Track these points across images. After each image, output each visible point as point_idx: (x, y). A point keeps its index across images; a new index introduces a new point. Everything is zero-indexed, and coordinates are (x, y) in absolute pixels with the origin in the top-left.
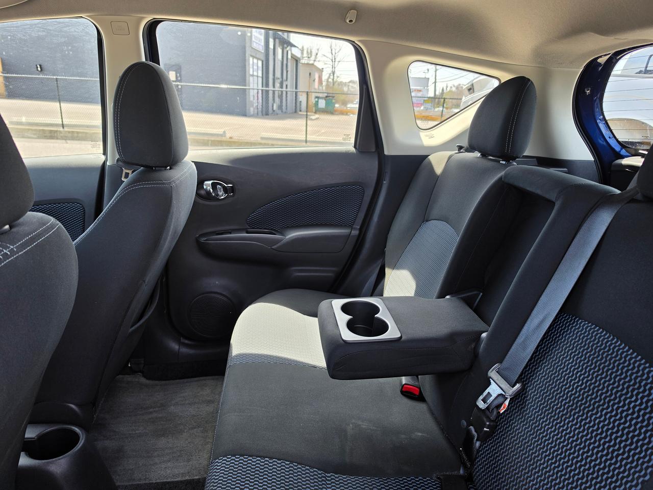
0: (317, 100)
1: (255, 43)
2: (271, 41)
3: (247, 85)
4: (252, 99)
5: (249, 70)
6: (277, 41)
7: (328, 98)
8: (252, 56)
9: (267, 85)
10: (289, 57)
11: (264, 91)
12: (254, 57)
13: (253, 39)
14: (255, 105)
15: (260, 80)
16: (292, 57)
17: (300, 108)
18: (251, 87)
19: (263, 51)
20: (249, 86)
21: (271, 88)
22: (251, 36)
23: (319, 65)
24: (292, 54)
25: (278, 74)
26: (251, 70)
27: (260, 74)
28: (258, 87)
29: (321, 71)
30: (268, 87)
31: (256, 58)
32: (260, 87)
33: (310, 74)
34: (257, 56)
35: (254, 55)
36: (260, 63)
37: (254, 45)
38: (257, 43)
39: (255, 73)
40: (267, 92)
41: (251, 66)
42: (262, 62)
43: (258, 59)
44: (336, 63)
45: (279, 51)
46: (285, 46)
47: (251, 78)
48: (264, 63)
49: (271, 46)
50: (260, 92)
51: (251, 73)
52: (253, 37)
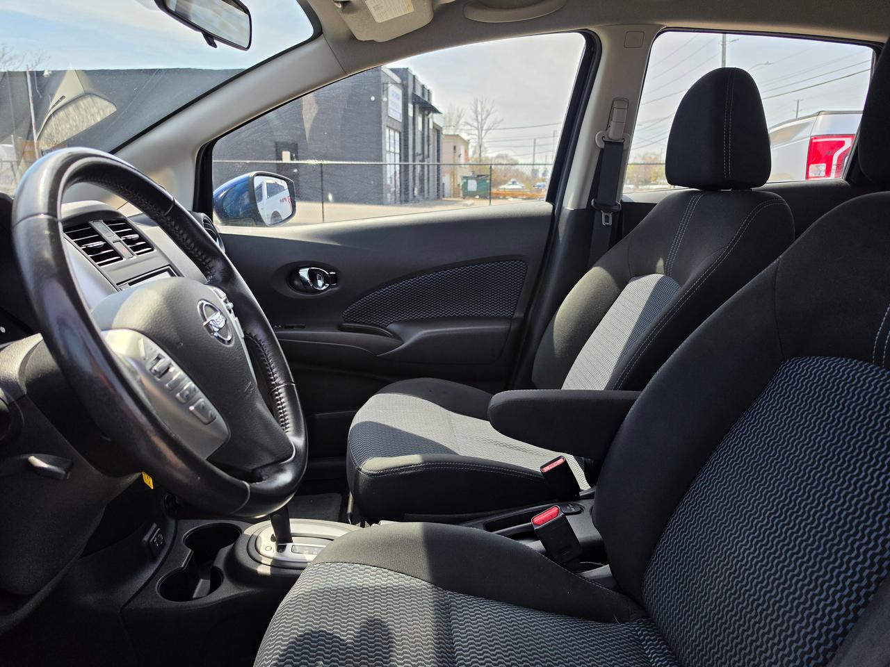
0: (465, 180)
1: (391, 111)
2: (410, 106)
3: (384, 160)
4: (389, 182)
5: (385, 146)
6: (417, 106)
7: (480, 178)
8: (387, 126)
9: (406, 159)
10: (431, 126)
11: (403, 167)
12: (390, 128)
13: (390, 106)
14: (393, 189)
15: (398, 157)
16: (434, 127)
17: (443, 191)
18: (388, 162)
19: (401, 121)
20: (386, 161)
21: (410, 162)
22: (387, 102)
23: (464, 136)
24: (434, 123)
25: (419, 150)
26: (388, 145)
27: (398, 151)
28: (395, 161)
29: (467, 143)
30: (408, 161)
31: (393, 129)
32: (398, 161)
33: (455, 148)
34: (394, 127)
35: (391, 125)
36: (397, 135)
37: (391, 114)
38: (394, 110)
39: (392, 149)
40: (406, 167)
41: (387, 140)
42: (400, 133)
43: (395, 130)
44: (484, 132)
45: (419, 119)
46: (426, 112)
47: (388, 155)
48: (402, 134)
49: (411, 113)
50: (398, 167)
51: (388, 149)
52: (390, 103)
